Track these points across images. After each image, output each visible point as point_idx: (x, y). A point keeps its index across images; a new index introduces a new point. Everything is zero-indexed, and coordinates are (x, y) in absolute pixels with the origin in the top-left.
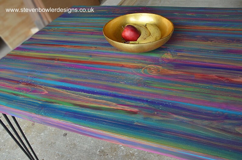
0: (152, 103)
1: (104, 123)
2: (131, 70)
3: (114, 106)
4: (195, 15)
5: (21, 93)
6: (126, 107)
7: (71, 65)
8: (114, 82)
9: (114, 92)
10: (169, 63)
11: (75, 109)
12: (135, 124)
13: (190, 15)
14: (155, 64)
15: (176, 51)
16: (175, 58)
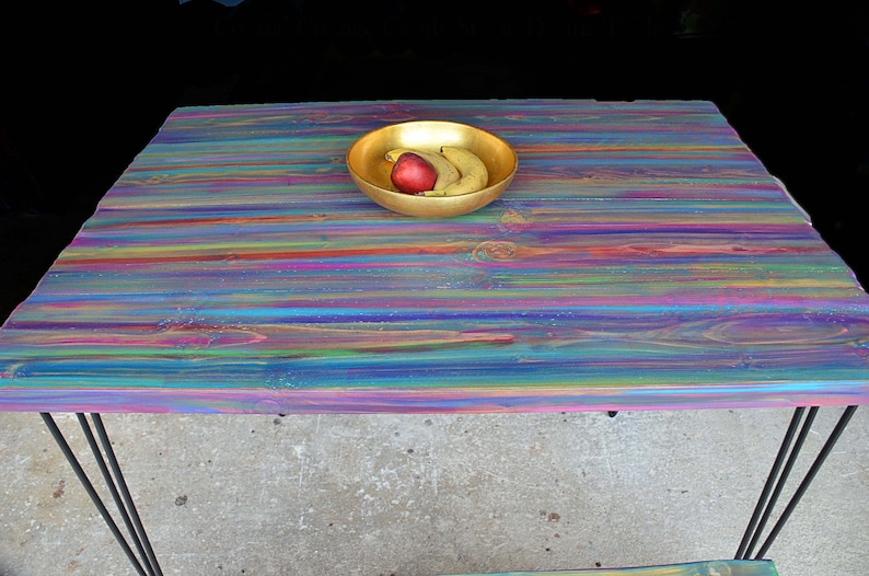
0: (530, 316)
1: (453, 373)
2: (446, 257)
3: (454, 337)
4: (526, 119)
5: (188, 352)
6: (482, 334)
7: (283, 267)
8: (423, 289)
9: (438, 310)
10: (522, 232)
11: (368, 361)
12: (519, 362)
13: (514, 118)
14: (496, 239)
15: (527, 205)
16: (532, 220)
